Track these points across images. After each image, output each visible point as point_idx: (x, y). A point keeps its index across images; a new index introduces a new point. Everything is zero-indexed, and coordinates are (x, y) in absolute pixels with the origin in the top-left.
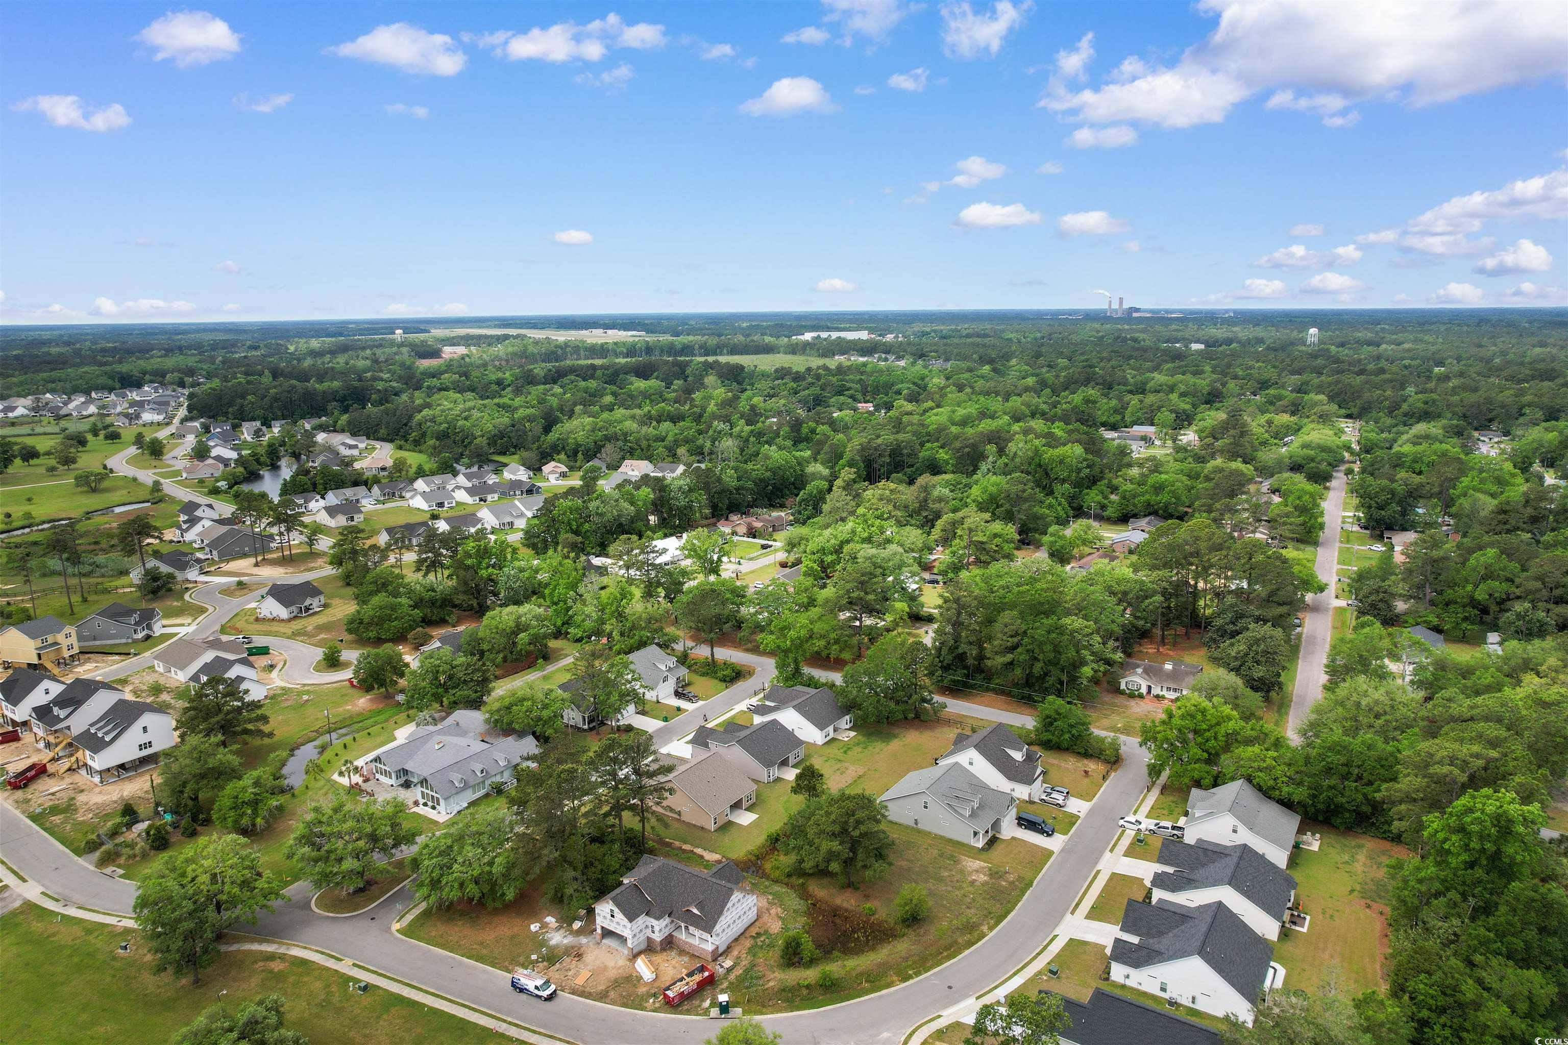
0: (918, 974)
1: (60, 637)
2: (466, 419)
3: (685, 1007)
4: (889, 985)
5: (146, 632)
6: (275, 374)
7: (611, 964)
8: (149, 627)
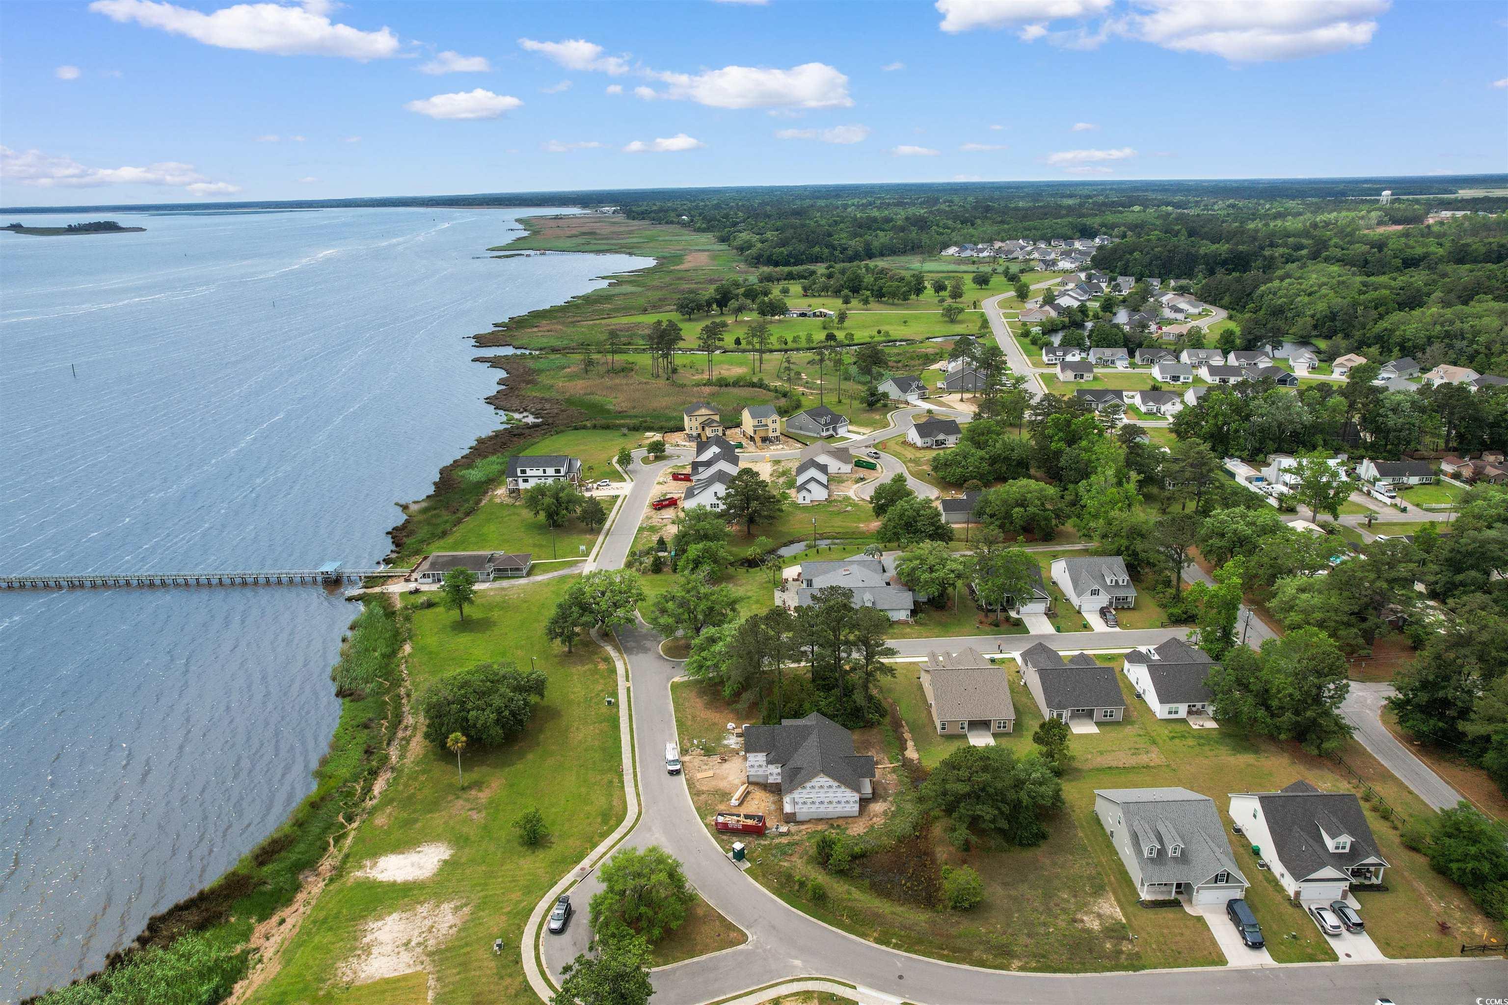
0: (897, 946)
1: (769, 421)
2: (1310, 295)
3: (725, 837)
4: (863, 935)
5: (831, 432)
6: (1191, 233)
7: (731, 778)
8: (835, 429)
